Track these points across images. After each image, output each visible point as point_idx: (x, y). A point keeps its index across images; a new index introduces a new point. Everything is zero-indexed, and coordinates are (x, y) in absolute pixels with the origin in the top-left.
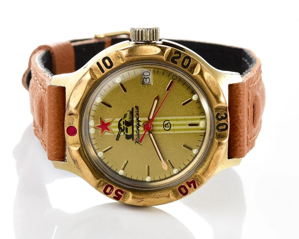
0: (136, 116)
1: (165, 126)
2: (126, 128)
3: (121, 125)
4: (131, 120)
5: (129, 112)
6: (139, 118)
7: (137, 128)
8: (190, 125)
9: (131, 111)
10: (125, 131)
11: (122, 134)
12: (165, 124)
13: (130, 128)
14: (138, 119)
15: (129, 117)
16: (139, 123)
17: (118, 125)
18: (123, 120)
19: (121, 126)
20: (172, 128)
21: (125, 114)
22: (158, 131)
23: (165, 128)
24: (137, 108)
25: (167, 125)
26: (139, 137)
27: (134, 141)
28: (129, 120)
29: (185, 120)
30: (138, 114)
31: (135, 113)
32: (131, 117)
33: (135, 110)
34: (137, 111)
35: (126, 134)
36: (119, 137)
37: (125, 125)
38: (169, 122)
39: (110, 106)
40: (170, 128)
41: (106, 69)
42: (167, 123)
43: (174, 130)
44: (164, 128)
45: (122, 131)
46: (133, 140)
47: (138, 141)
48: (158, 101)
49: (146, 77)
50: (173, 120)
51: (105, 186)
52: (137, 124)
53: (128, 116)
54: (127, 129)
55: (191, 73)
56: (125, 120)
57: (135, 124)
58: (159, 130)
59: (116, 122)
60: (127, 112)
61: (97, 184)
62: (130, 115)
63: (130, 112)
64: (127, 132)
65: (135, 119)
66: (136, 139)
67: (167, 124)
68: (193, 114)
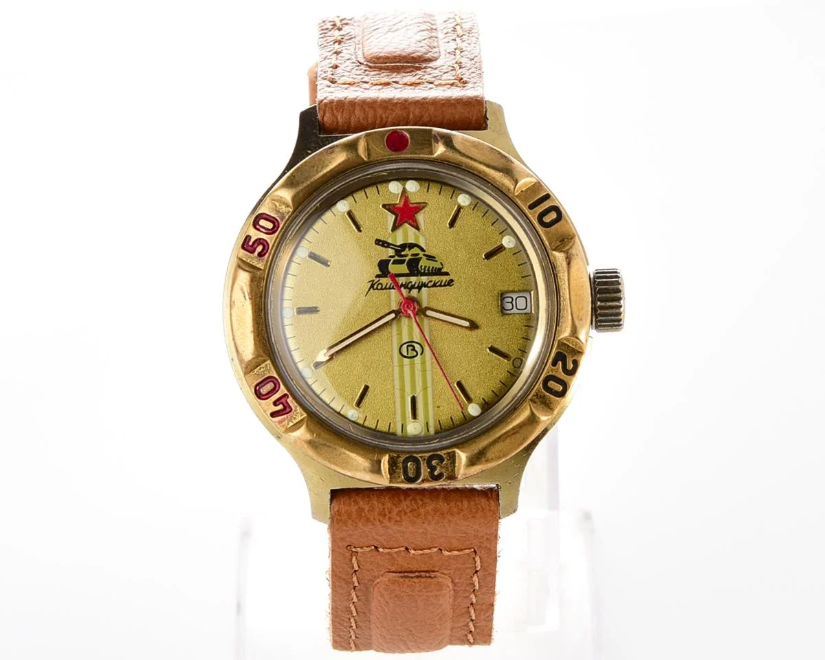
0: (431, 281)
1: (411, 344)
2: (404, 260)
3: (409, 250)
4: (423, 271)
5: (441, 266)
6: (426, 288)
7: (404, 283)
8: (414, 400)
9: (443, 271)
10: (397, 258)
11: (391, 252)
12: (415, 345)
13: (403, 268)
14: (425, 285)
15: (429, 267)
16: (416, 288)
17: (410, 242)
18: (421, 254)
19: (407, 249)
20: (406, 361)
21: (434, 257)
22: (398, 330)
23: (405, 346)
24: (450, 283)
25: (412, 350)
26: (383, 289)
27: (374, 278)
28: (421, 266)
29: (425, 388)
30: (435, 285)
31: (436, 278)
32: (428, 270)
33: (445, 278)
34: (443, 284)
35: (390, 260)
36: (383, 246)
37: (410, 260)
38: (419, 354)
39: (452, 224)
40: (405, 357)
41: (535, 212)
42: (416, 349)
43: (401, 366)
44: (404, 344)
45: (398, 253)
46: (378, 276)
47: (375, 287)
48: (466, 327)
49: (514, 302)
50: (423, 363)
51: (275, 216)
52: (413, 283)
53: (431, 264)
54: (402, 262)
55: (533, 397)
56: (421, 258)
57: (413, 279)
58: (400, 334)
59: (417, 238)
60: (439, 263)
61: (281, 198)
62: (433, 268)
63: (440, 269)
64: (395, 262)
65: (424, 279)
66: (381, 284)
67: (414, 349)
68: (439, 407)
